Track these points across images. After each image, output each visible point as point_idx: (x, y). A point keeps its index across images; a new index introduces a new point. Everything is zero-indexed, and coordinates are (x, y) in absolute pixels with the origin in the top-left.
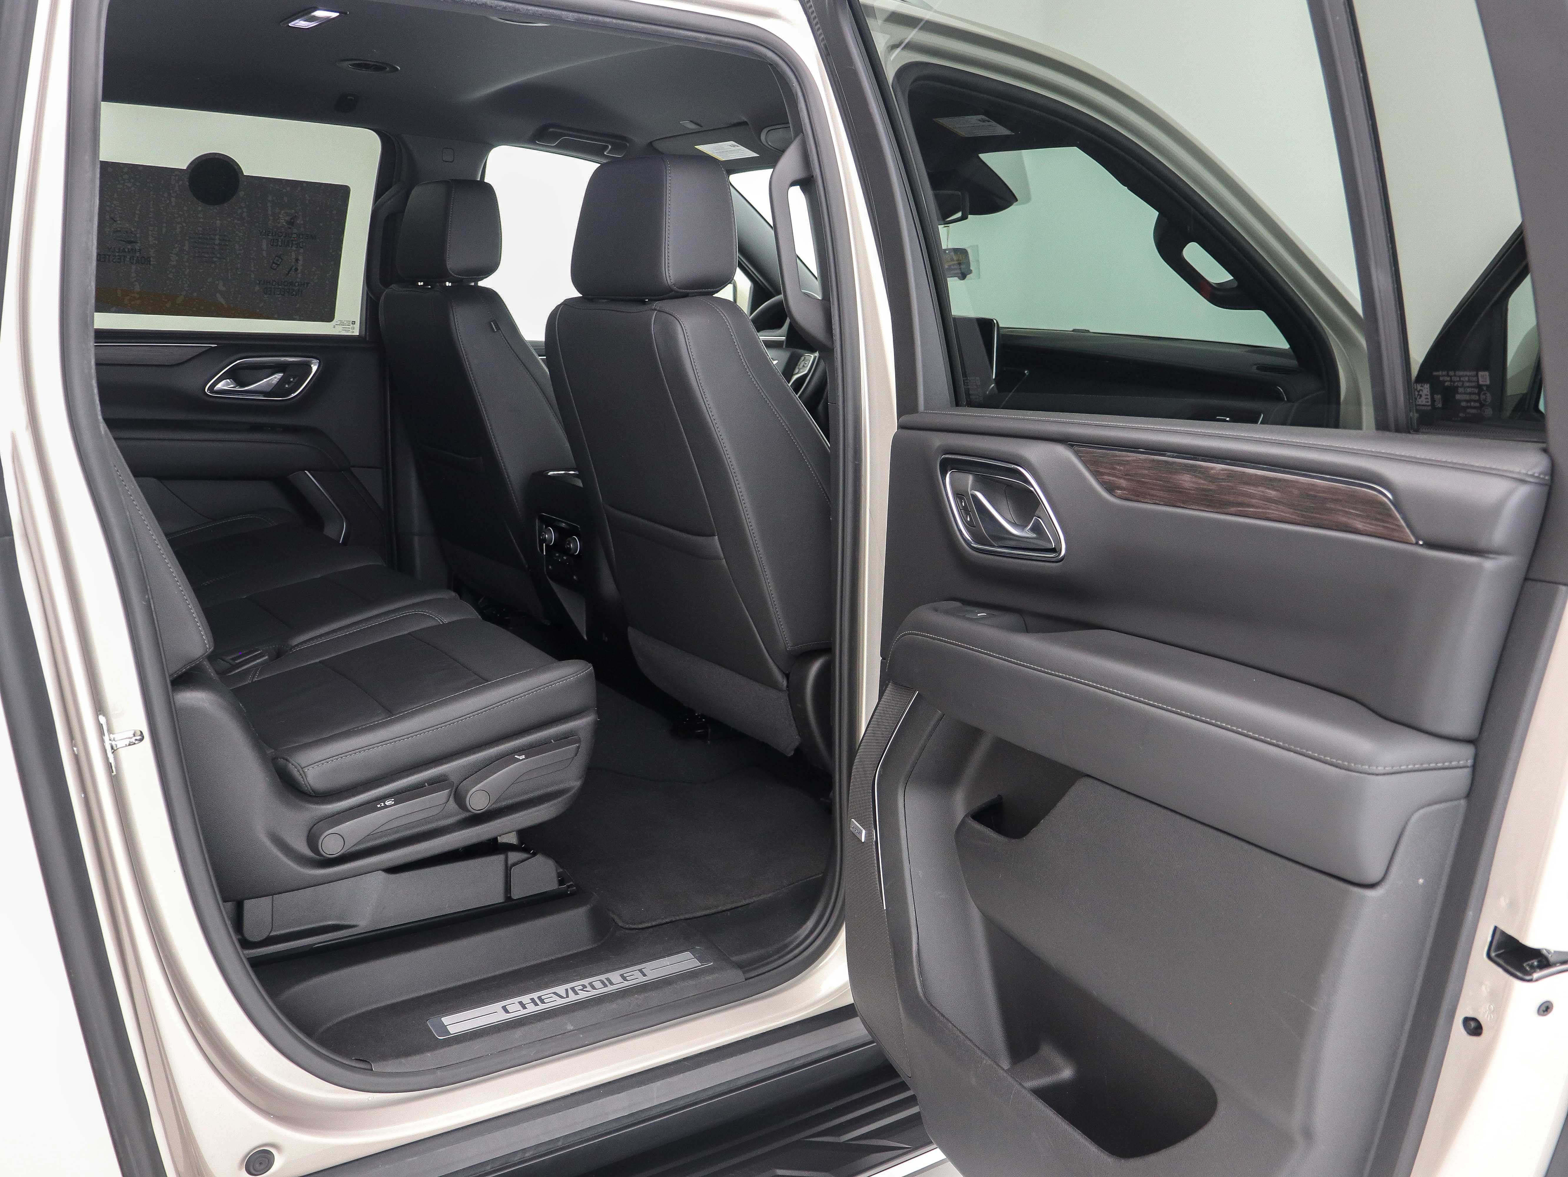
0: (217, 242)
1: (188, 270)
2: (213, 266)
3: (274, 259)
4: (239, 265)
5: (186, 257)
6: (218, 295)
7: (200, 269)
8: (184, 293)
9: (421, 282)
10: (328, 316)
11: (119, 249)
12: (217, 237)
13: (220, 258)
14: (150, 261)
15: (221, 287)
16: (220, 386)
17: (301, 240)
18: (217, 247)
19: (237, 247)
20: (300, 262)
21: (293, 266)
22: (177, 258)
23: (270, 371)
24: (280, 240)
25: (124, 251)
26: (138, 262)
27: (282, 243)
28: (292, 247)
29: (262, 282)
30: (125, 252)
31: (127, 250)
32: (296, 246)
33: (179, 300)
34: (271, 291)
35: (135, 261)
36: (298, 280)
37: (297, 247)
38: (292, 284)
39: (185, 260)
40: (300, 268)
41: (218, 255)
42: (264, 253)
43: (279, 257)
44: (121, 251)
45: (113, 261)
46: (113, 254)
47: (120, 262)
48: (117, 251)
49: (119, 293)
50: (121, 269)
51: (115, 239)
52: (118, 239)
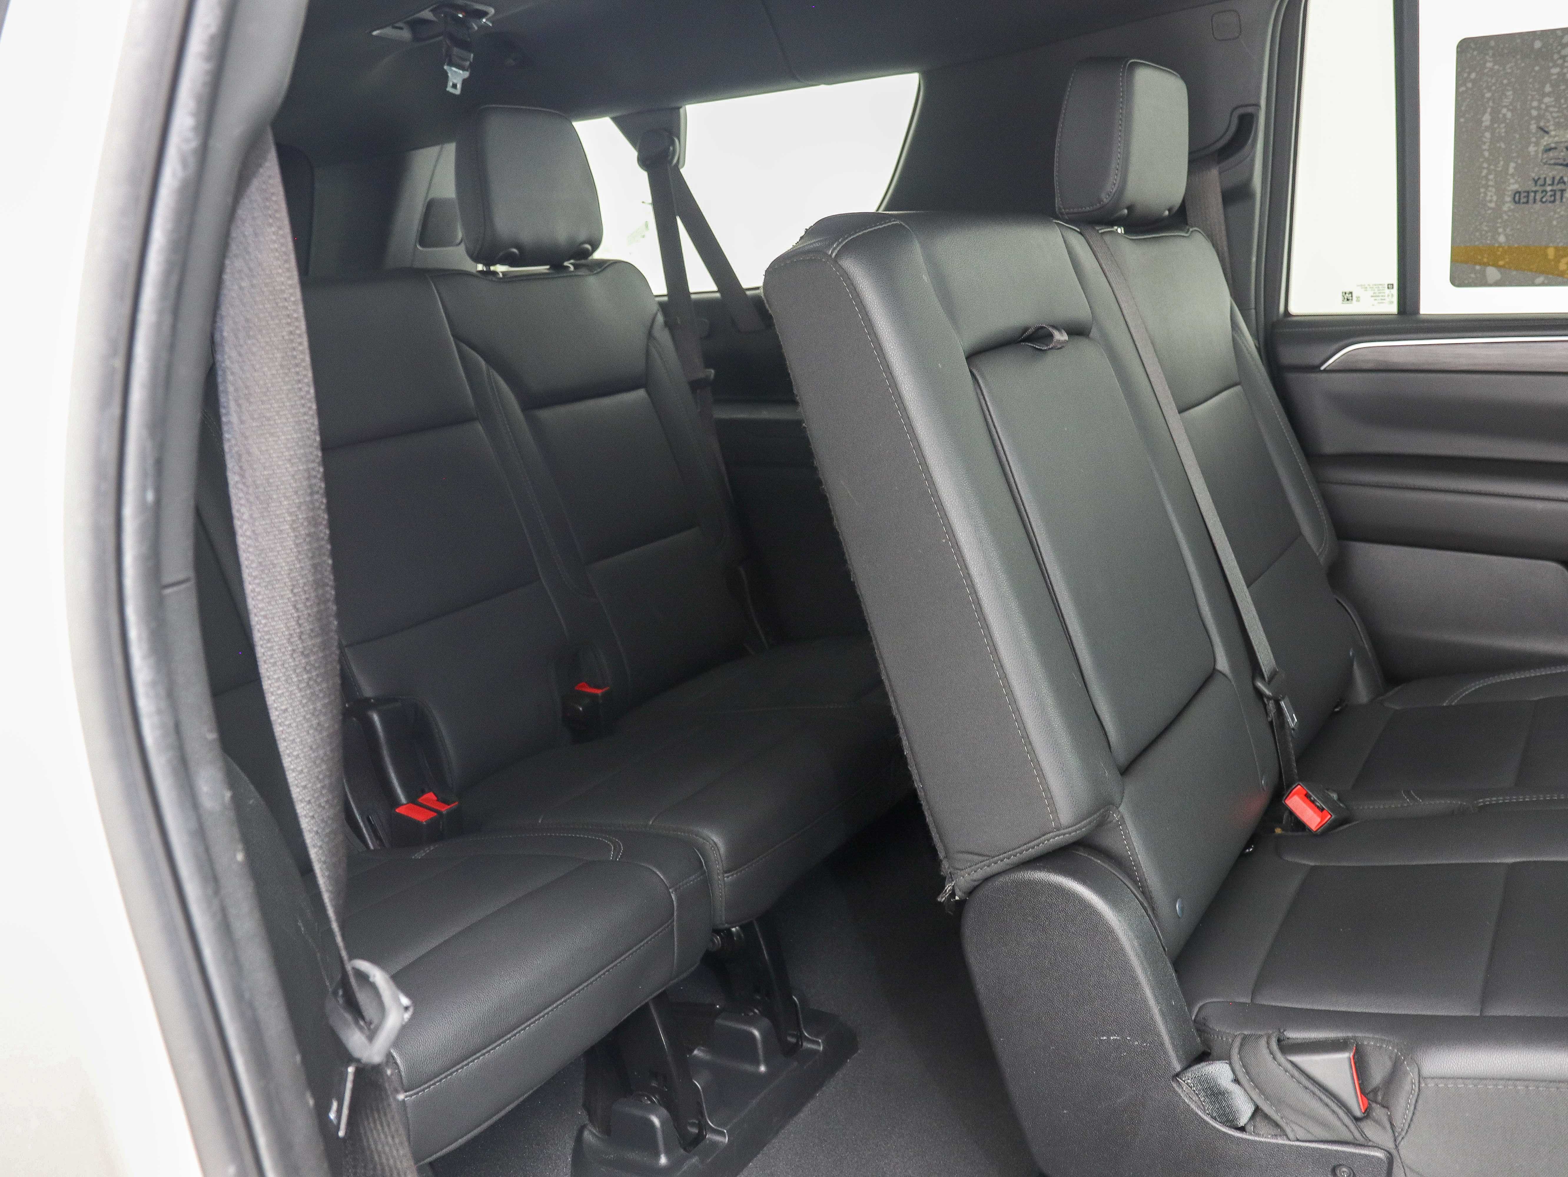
11: (1554, 178)
25: (1561, 181)
44: (1556, 182)
45: (1541, 201)
46: (1542, 188)
47: (1554, 201)
48: (1549, 181)
49: (1551, 253)
50: (1555, 212)
51: (1545, 164)
52: (1552, 162)
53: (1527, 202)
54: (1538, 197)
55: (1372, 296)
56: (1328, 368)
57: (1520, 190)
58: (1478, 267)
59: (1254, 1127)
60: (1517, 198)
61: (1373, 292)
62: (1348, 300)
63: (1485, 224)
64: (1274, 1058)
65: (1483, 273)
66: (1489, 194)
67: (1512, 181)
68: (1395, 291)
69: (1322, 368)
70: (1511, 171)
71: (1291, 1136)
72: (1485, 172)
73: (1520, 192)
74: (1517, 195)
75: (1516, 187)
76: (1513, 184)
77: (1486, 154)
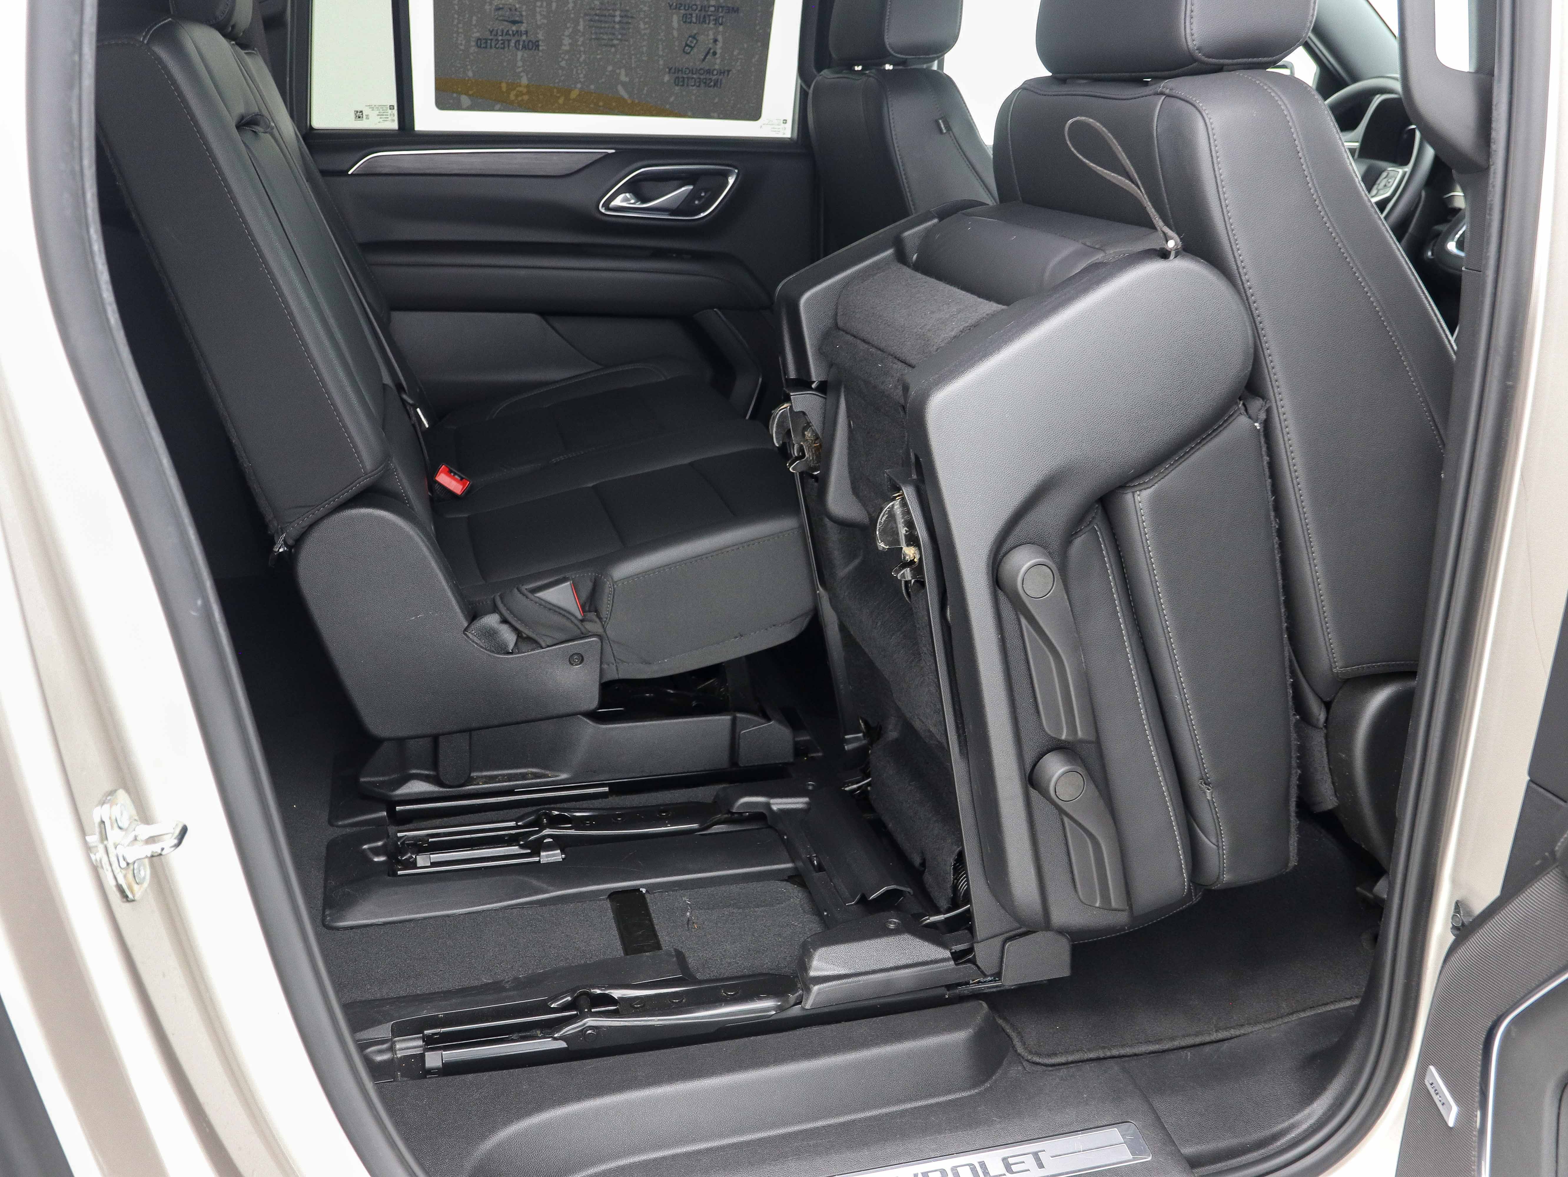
0: (617, 19)
1: (583, 57)
2: (613, 50)
3: (688, 40)
4: (645, 49)
5: (581, 39)
6: (620, 88)
7: (598, 54)
8: (579, 86)
9: (858, 66)
10: (754, 114)
11: (503, 31)
12: (618, 13)
13: (621, 40)
14: (538, 46)
15: (624, 78)
16: (618, 202)
17: (721, 14)
18: (617, 26)
19: (642, 26)
20: (720, 44)
21: (710, 49)
22: (570, 41)
23: (676, 183)
24: (694, 15)
25: (507, 33)
26: (524, 47)
27: (696, 19)
28: (709, 23)
29: (673, 70)
30: (510, 35)
31: (511, 32)
32: (714, 22)
33: (574, 94)
34: (683, 81)
35: (521, 46)
36: (717, 67)
37: (715, 24)
38: (709, 72)
39: (580, 43)
40: (719, 51)
41: (620, 37)
42: (675, 33)
43: (694, 37)
44: (504, 33)
45: (495, 47)
46: (496, 38)
47: (503, 48)
48: (500, 33)
49: (504, 87)
50: (506, 57)
51: (497, 19)
52: (501, 18)
53: (486, 47)
54: (493, 45)
55: (378, 115)
56: (355, 173)
57: (481, 37)
58: (455, 95)
59: (518, 649)
60: (479, 44)
61: (378, 112)
62: (359, 117)
63: (458, 61)
64: (527, 597)
65: (459, 100)
66: (460, 39)
67: (475, 30)
68: (395, 112)
69: (350, 173)
70: (474, 22)
71: (543, 645)
72: (456, 22)
73: (480, 39)
74: (479, 42)
75: (477, 35)
76: (476, 32)
77: (456, 7)
